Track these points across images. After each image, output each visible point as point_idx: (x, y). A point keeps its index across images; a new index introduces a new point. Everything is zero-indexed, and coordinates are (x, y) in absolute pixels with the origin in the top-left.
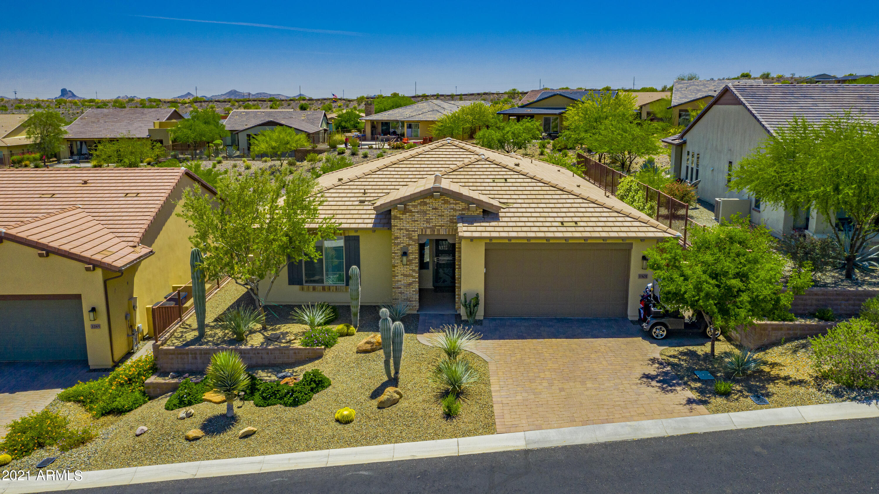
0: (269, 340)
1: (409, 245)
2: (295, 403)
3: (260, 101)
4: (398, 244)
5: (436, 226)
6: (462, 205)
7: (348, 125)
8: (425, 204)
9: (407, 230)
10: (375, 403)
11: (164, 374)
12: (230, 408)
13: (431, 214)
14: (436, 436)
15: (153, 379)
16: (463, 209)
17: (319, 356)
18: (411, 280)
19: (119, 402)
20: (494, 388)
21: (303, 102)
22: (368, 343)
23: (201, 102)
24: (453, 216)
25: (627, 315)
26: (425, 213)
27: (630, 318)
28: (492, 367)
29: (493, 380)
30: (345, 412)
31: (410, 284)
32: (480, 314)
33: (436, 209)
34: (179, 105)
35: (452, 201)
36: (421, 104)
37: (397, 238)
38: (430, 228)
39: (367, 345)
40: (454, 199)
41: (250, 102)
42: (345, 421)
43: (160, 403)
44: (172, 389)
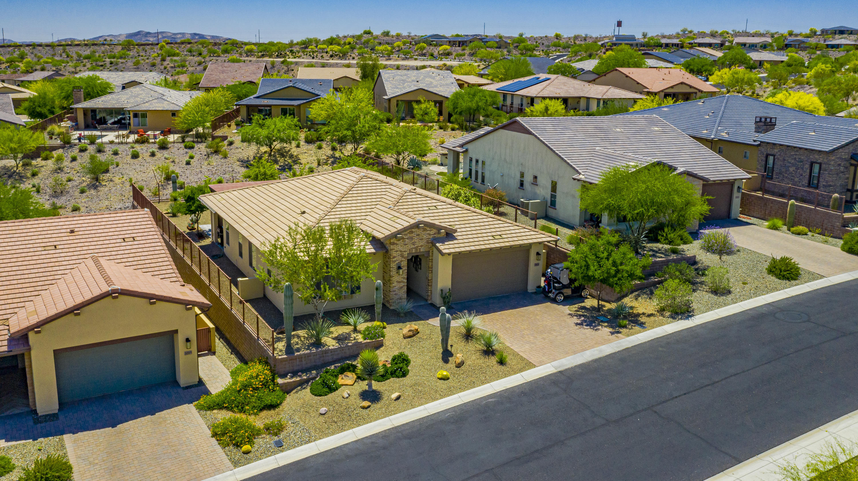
0: (339, 340)
1: (402, 261)
2: (403, 375)
4: (395, 261)
5: (418, 246)
6: (434, 231)
8: (412, 232)
9: (401, 251)
11: (285, 376)
12: (368, 386)
13: (416, 239)
15: (280, 381)
16: (435, 234)
17: (382, 344)
18: (402, 284)
22: (410, 331)
24: (429, 238)
25: (527, 290)
26: (411, 238)
27: (529, 291)
30: (444, 373)
31: (402, 288)
33: (418, 235)
35: (428, 229)
36: (134, 90)
37: (394, 257)
38: (415, 248)
39: (410, 332)
40: (430, 228)
42: (445, 379)
43: (306, 393)
44: (302, 384)
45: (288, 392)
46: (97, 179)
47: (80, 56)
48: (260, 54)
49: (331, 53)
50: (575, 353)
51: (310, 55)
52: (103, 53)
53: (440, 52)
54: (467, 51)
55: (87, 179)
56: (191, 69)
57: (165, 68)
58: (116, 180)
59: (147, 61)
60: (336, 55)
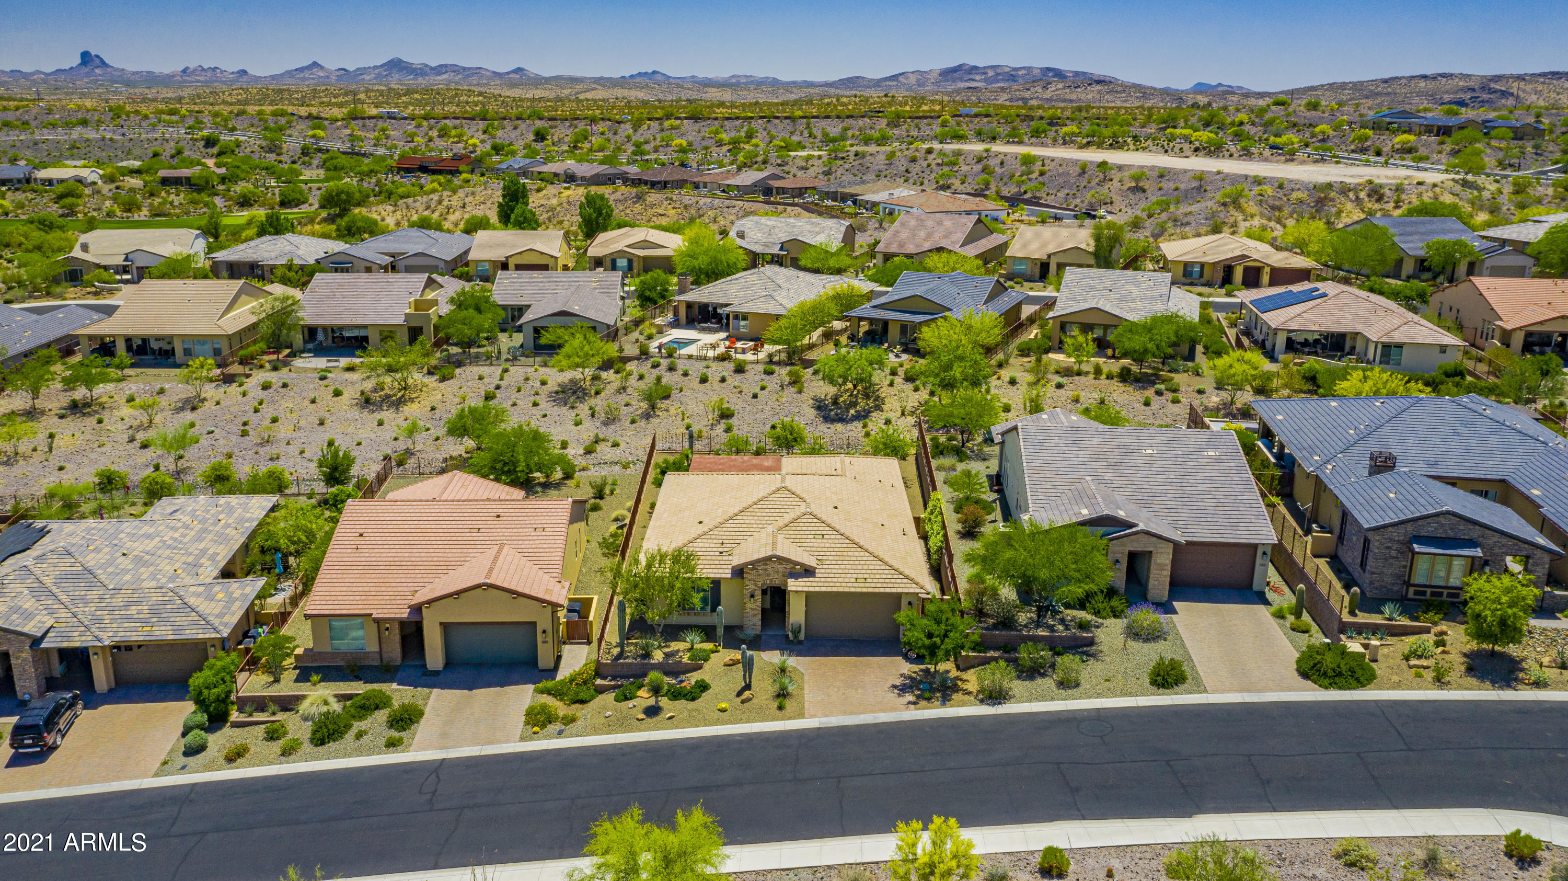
0: (667, 655)
1: (756, 590)
2: (693, 699)
3: (465, 118)
4: (748, 589)
5: (773, 579)
6: (790, 565)
7: (653, 295)
8: (767, 565)
9: (754, 581)
10: (739, 700)
11: (604, 678)
12: (657, 702)
13: (770, 571)
14: (773, 719)
15: (599, 682)
16: (790, 569)
17: (700, 667)
18: (756, 612)
19: (582, 696)
20: (806, 692)
21: (539, 124)
22: (731, 658)
23: (363, 118)
24: (785, 572)
26: (766, 570)
28: (806, 678)
29: (806, 686)
30: (723, 705)
31: (756, 615)
32: (802, 636)
33: (773, 568)
34: (326, 123)
35: (783, 563)
37: (747, 586)
38: (769, 579)
39: (731, 660)
40: (786, 562)
41: (447, 121)
42: (723, 711)
43: (610, 697)
44: (614, 688)
45: (601, 693)
46: (653, 407)
47: (825, 135)
48: (1084, 141)
49: (1197, 144)
50: (855, 713)
51: (1163, 146)
52: (860, 130)
53: (1397, 147)
54: (1447, 148)
55: (644, 405)
56: (965, 168)
57: (929, 166)
58: (672, 411)
59: (906, 153)
60: (1204, 148)
